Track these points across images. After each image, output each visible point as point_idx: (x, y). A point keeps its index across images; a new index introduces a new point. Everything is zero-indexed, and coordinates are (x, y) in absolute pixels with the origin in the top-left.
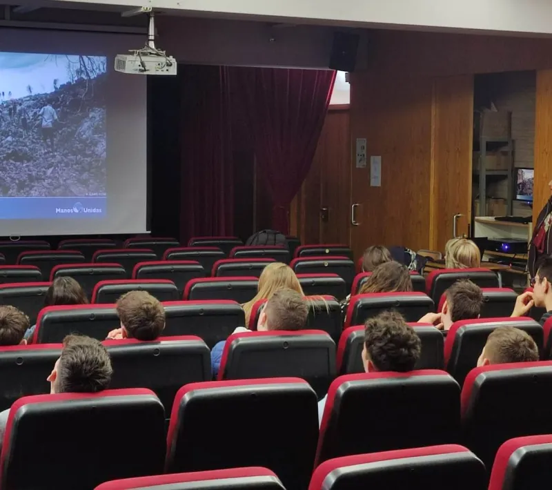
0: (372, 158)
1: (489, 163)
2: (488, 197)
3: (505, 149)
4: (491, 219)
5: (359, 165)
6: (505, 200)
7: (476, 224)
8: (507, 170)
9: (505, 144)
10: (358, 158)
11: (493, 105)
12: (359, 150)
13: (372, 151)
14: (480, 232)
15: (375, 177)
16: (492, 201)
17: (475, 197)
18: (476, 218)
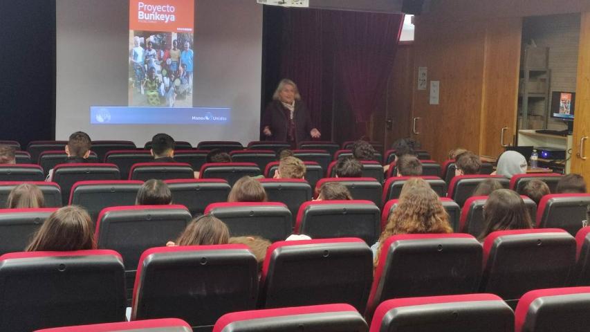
0: (432, 82)
1: (531, 87)
2: (529, 115)
3: (544, 76)
4: (532, 131)
5: (420, 88)
6: (542, 116)
7: (520, 136)
8: (544, 93)
9: (544, 72)
10: (420, 82)
11: (533, 41)
12: (420, 76)
13: (431, 77)
14: (522, 142)
15: (434, 98)
16: (531, 118)
17: (520, 114)
18: (520, 131)
